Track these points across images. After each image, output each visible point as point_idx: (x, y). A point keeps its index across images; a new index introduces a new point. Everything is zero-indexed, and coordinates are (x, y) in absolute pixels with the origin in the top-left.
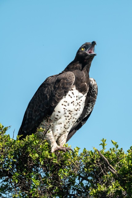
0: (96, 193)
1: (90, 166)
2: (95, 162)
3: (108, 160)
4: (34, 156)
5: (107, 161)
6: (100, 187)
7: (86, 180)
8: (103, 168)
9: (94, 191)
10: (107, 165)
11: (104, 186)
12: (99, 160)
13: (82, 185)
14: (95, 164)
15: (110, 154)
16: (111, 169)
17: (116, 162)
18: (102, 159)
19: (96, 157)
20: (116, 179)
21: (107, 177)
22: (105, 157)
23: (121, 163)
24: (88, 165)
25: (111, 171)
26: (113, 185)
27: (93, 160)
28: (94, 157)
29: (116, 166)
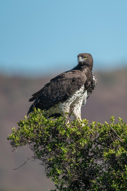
0: (108, 155)
1: (104, 136)
2: (107, 132)
3: (116, 131)
4: (63, 132)
5: (116, 133)
6: (111, 151)
7: (100, 144)
8: (112, 137)
9: (107, 153)
10: (116, 136)
11: (114, 151)
12: (109, 132)
13: (98, 148)
14: (107, 134)
15: (117, 127)
16: (118, 139)
17: (121, 133)
18: (111, 131)
19: (107, 129)
20: (122, 146)
21: (115, 143)
22: (114, 129)
23: (125, 133)
24: (102, 135)
25: (118, 140)
26: (120, 149)
27: (105, 131)
28: (106, 129)
29: (122, 135)
